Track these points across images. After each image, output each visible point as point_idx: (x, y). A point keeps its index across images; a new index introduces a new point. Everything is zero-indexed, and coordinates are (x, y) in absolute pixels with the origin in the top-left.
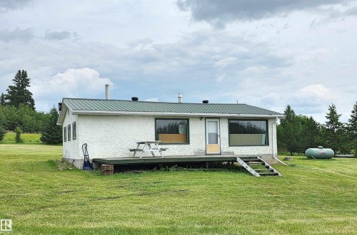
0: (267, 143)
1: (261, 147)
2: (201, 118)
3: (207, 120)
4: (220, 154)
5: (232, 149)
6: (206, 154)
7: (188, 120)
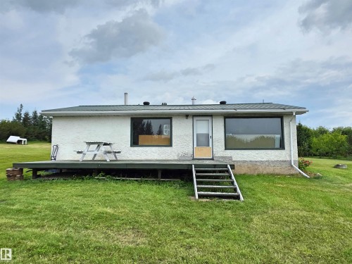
0: (282, 147)
1: (273, 151)
2: (187, 116)
3: (195, 119)
4: (213, 159)
5: (229, 153)
6: (193, 159)
7: (171, 118)
